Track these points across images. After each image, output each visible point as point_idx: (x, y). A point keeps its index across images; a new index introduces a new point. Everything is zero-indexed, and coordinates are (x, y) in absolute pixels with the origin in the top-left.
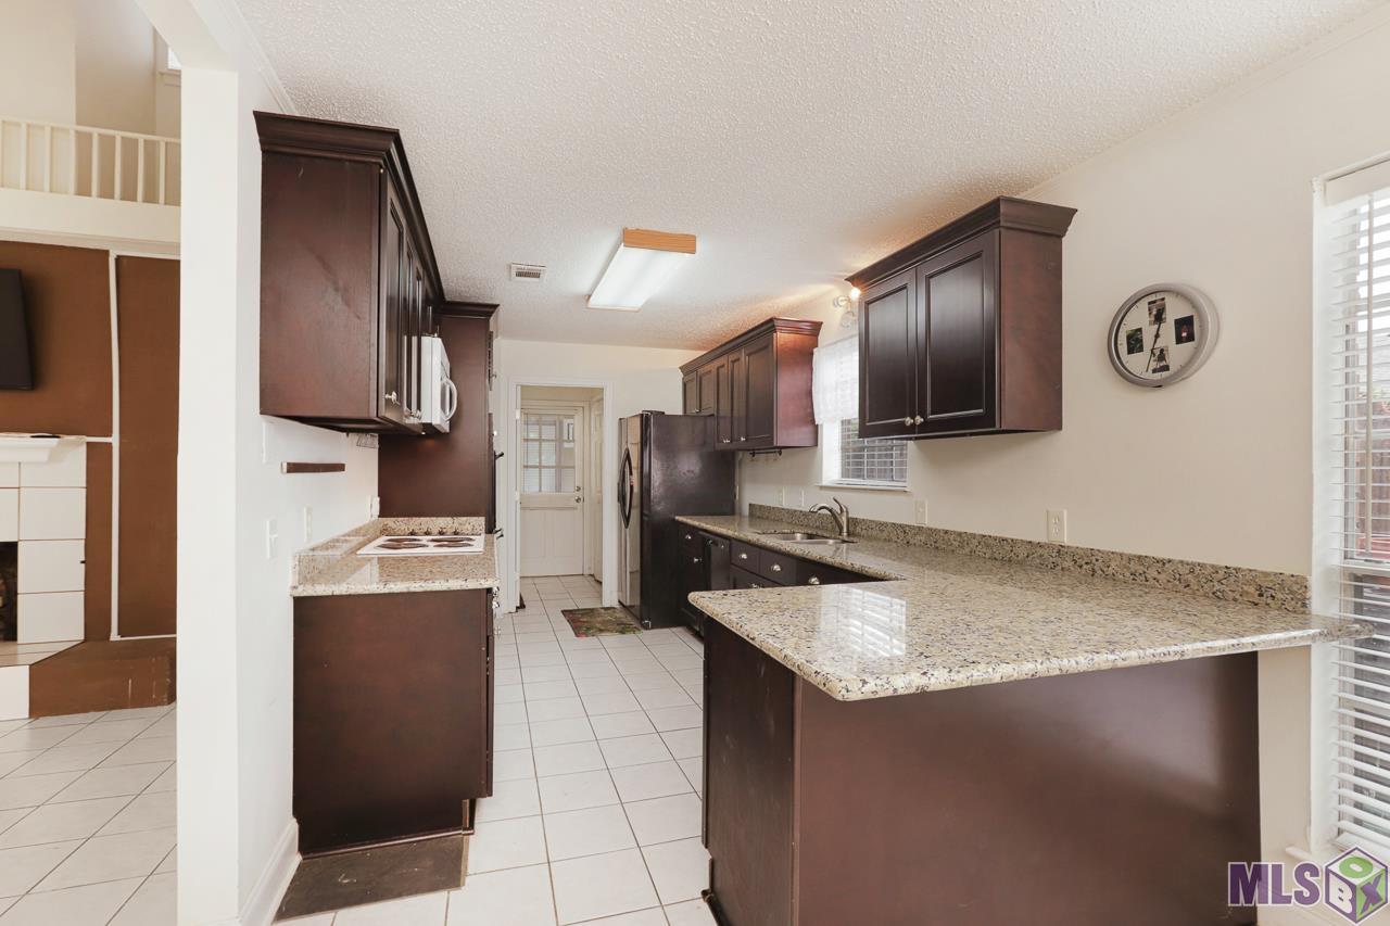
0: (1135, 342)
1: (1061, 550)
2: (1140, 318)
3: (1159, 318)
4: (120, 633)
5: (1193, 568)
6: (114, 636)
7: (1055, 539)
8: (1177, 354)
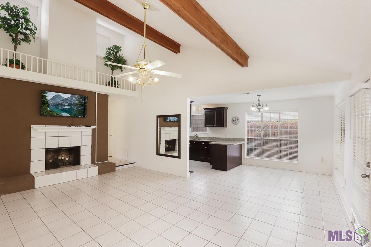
0: (234, 121)
1: (227, 138)
2: (234, 119)
3: (236, 119)
4: (97, 162)
5: (238, 139)
6: (96, 163)
7: (226, 137)
8: (237, 122)
